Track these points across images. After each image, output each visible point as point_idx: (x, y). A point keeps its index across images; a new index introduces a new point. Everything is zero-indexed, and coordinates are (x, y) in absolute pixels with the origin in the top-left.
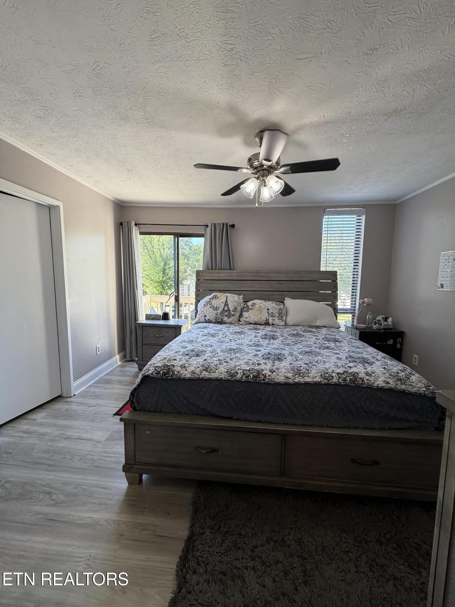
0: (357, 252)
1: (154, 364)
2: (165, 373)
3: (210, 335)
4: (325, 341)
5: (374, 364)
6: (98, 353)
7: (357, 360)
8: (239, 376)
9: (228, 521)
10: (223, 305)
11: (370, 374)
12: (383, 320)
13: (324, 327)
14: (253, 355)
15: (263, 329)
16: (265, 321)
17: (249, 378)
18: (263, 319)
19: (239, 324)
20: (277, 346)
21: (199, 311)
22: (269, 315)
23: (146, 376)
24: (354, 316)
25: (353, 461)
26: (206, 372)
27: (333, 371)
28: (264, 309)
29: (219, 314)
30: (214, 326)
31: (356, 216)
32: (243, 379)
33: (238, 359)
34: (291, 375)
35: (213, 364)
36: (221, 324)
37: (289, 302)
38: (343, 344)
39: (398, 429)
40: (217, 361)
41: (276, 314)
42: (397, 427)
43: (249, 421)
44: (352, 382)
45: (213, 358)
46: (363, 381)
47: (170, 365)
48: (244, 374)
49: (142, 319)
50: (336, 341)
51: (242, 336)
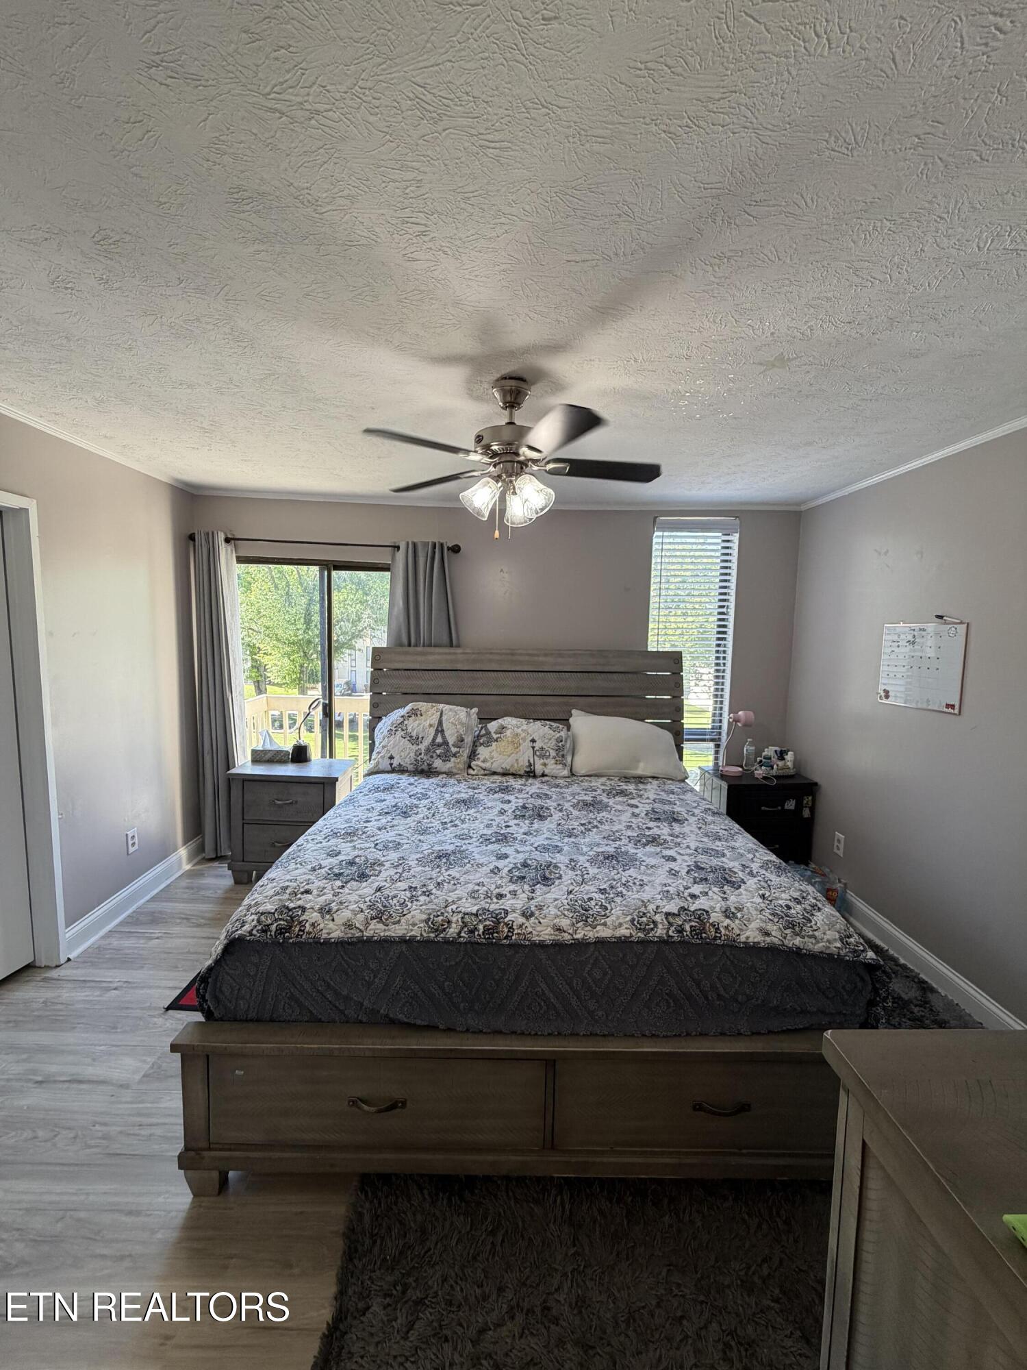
0: (724, 610)
1: (257, 904)
2: (281, 929)
3: (398, 811)
4: (651, 820)
5: (743, 886)
6: (131, 850)
7: (711, 877)
8: (453, 931)
9: (426, 1271)
10: (432, 731)
11: (733, 913)
12: (776, 757)
13: (653, 778)
14: (488, 870)
15: (520, 791)
16: (527, 767)
17: (476, 933)
18: (521, 763)
19: (468, 774)
20: (547, 838)
21: (377, 743)
22: (534, 753)
23: (235, 939)
24: (718, 746)
25: (698, 1107)
26: (378, 922)
27: (657, 909)
28: (524, 739)
29: (423, 751)
30: (411, 784)
31: (720, 534)
32: (461, 937)
33: (455, 884)
34: (568, 922)
35: (395, 901)
36: (428, 777)
37: (581, 722)
38: (686, 829)
39: (788, 1031)
40: (405, 890)
41: (551, 751)
42: (785, 1028)
43: (474, 1032)
44: (696, 934)
45: (399, 884)
46: (717, 930)
47: (295, 908)
48: (465, 924)
49: (244, 764)
50: (674, 819)
51: (471, 811)
